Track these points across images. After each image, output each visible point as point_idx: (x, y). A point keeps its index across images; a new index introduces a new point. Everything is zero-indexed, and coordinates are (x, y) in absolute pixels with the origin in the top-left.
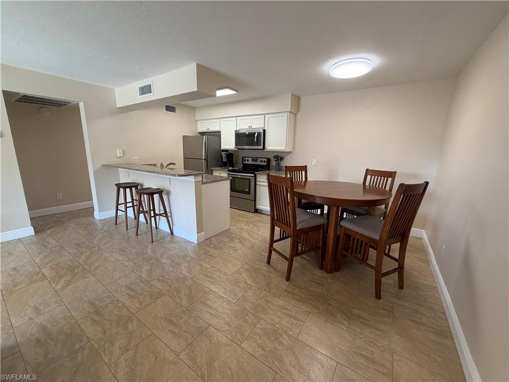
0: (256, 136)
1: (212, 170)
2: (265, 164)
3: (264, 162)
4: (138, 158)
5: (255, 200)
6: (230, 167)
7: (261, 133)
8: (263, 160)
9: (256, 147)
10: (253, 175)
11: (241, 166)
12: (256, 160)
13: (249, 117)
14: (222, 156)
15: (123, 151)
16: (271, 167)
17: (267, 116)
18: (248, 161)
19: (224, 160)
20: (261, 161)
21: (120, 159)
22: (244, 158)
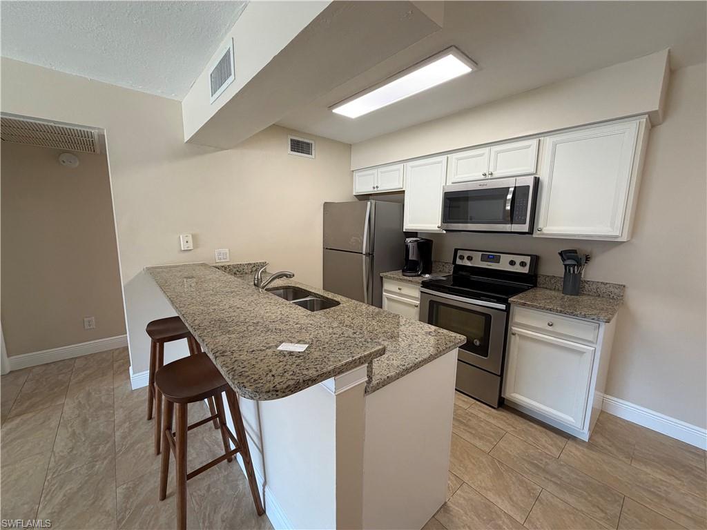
0: (510, 197)
1: (382, 278)
2: (526, 270)
3: (523, 264)
4: (227, 250)
5: (501, 376)
6: (424, 272)
7: (529, 186)
8: (518, 259)
9: (508, 227)
10: (503, 307)
11: (450, 270)
12: (497, 260)
13: (486, 150)
14: (407, 246)
15: (194, 237)
16: (540, 280)
17: (548, 141)
18: (470, 258)
19: (412, 257)
20: (512, 263)
21: (187, 254)
22: (460, 253)
